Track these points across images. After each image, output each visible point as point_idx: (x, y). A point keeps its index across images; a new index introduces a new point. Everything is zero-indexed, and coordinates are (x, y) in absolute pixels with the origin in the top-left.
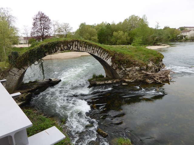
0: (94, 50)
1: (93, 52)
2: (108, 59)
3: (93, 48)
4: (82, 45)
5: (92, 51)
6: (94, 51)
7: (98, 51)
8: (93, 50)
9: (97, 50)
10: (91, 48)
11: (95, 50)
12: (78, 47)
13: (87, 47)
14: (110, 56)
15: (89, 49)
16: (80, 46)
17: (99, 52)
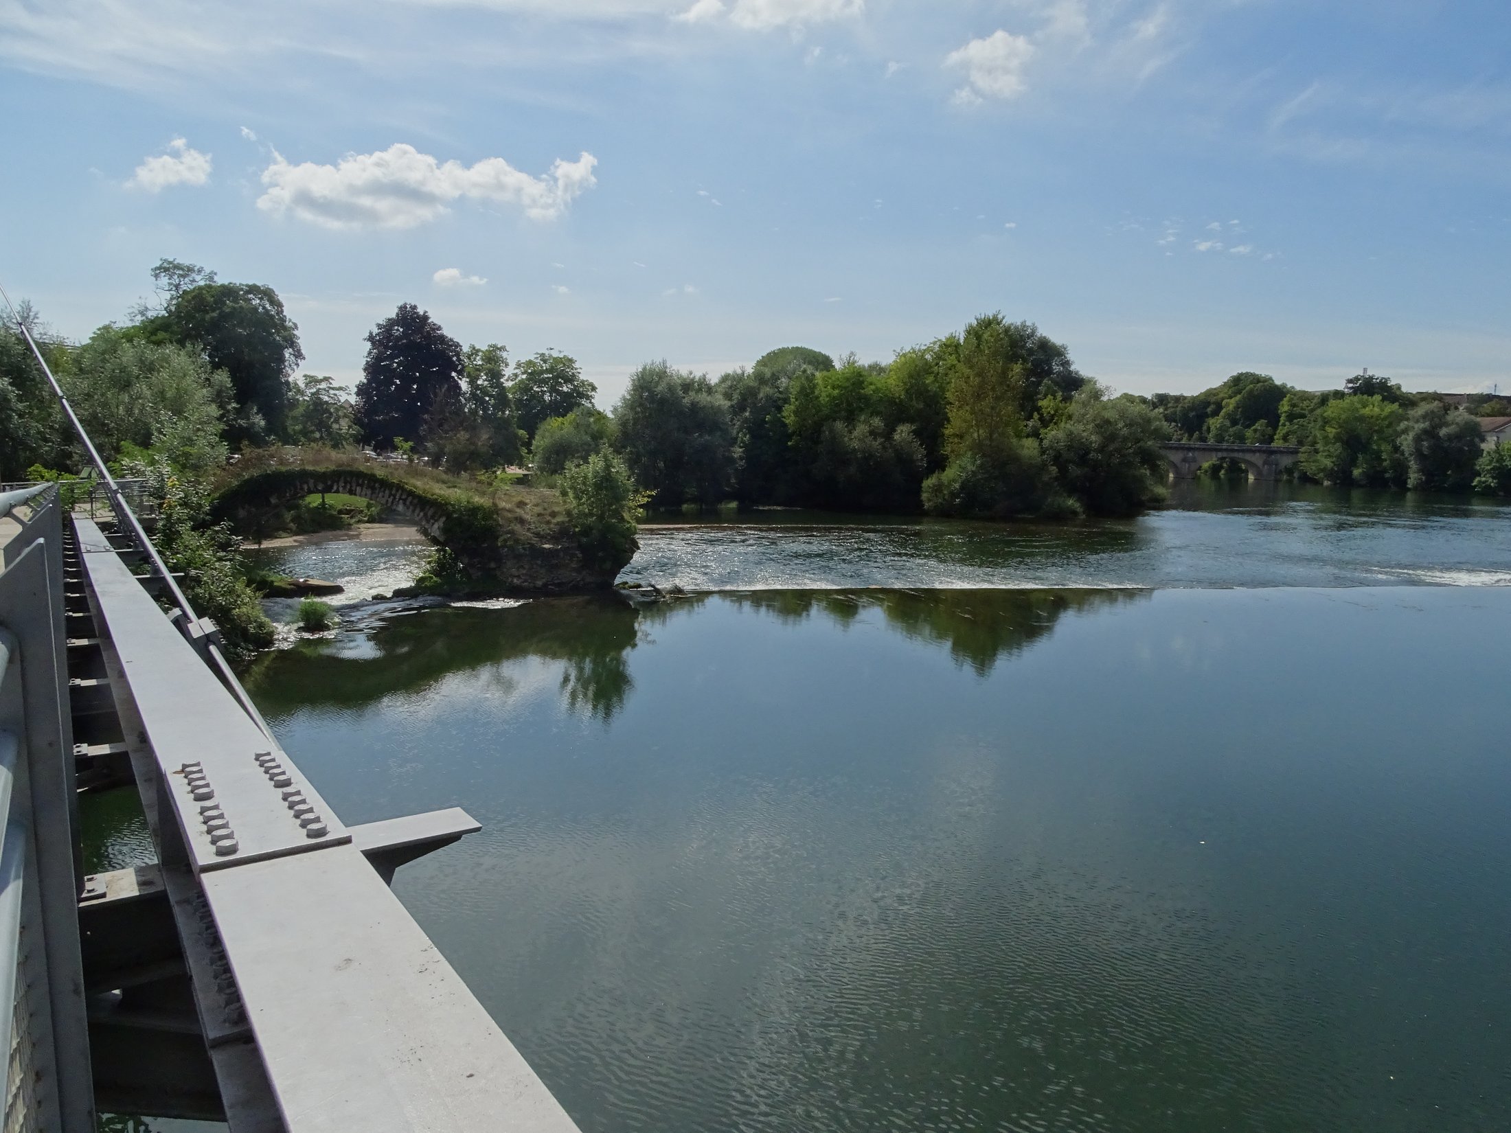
0: (394, 496)
1: (392, 502)
2: (433, 524)
3: (393, 492)
4: (363, 482)
5: (390, 500)
6: (395, 498)
7: (405, 500)
8: (392, 497)
9: (404, 497)
10: (387, 492)
11: (397, 497)
12: (351, 487)
13: (376, 489)
14: (440, 517)
15: (381, 495)
16: (358, 485)
17: (408, 503)
